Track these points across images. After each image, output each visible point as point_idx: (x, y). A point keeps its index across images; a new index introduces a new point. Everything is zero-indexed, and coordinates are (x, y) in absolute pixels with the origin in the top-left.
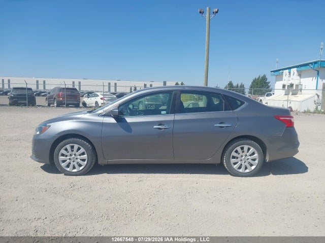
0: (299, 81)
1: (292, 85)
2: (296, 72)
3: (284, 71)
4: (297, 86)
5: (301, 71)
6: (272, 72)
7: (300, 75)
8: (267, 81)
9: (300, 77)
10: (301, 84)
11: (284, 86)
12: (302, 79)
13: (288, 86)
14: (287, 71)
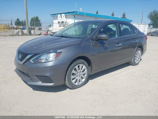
0: (66, 20)
1: (63, 22)
2: (64, 16)
3: (58, 15)
4: (65, 22)
5: (66, 16)
6: (51, 15)
7: (66, 17)
8: (39, 19)
9: (66, 19)
10: (67, 21)
11: (59, 22)
12: (67, 19)
13: (61, 22)
14: (60, 15)
